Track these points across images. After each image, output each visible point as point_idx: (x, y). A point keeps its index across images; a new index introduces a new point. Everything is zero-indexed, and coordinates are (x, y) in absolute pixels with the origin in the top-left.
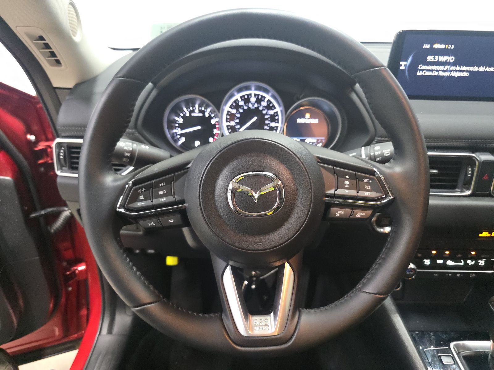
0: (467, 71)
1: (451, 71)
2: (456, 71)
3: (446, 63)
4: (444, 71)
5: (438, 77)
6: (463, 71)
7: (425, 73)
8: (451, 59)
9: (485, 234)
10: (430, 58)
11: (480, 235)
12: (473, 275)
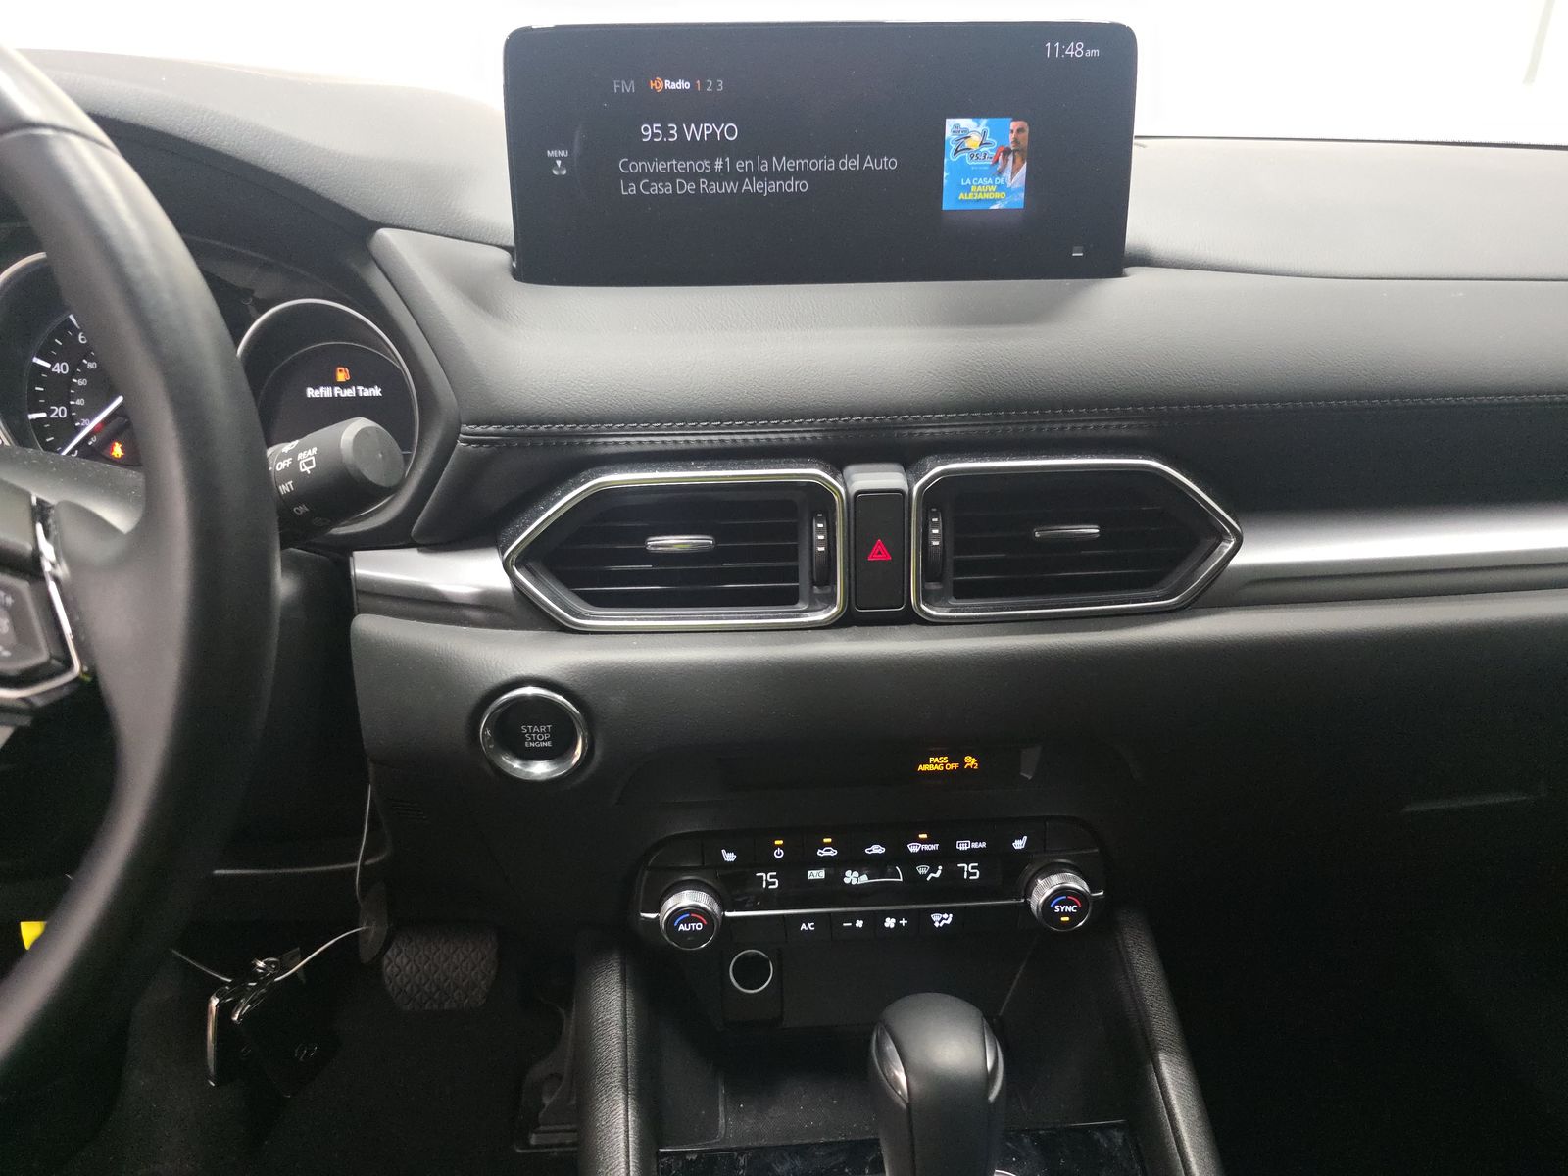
0: (799, 175)
1: (739, 178)
2: (760, 176)
3: (711, 148)
4: (713, 176)
5: (699, 197)
6: (784, 175)
7: (647, 187)
8: (728, 131)
9: (936, 764)
10: (649, 132)
11: (923, 768)
12: (942, 919)
